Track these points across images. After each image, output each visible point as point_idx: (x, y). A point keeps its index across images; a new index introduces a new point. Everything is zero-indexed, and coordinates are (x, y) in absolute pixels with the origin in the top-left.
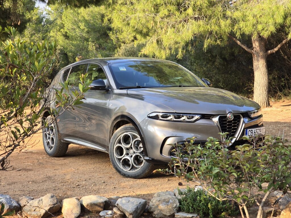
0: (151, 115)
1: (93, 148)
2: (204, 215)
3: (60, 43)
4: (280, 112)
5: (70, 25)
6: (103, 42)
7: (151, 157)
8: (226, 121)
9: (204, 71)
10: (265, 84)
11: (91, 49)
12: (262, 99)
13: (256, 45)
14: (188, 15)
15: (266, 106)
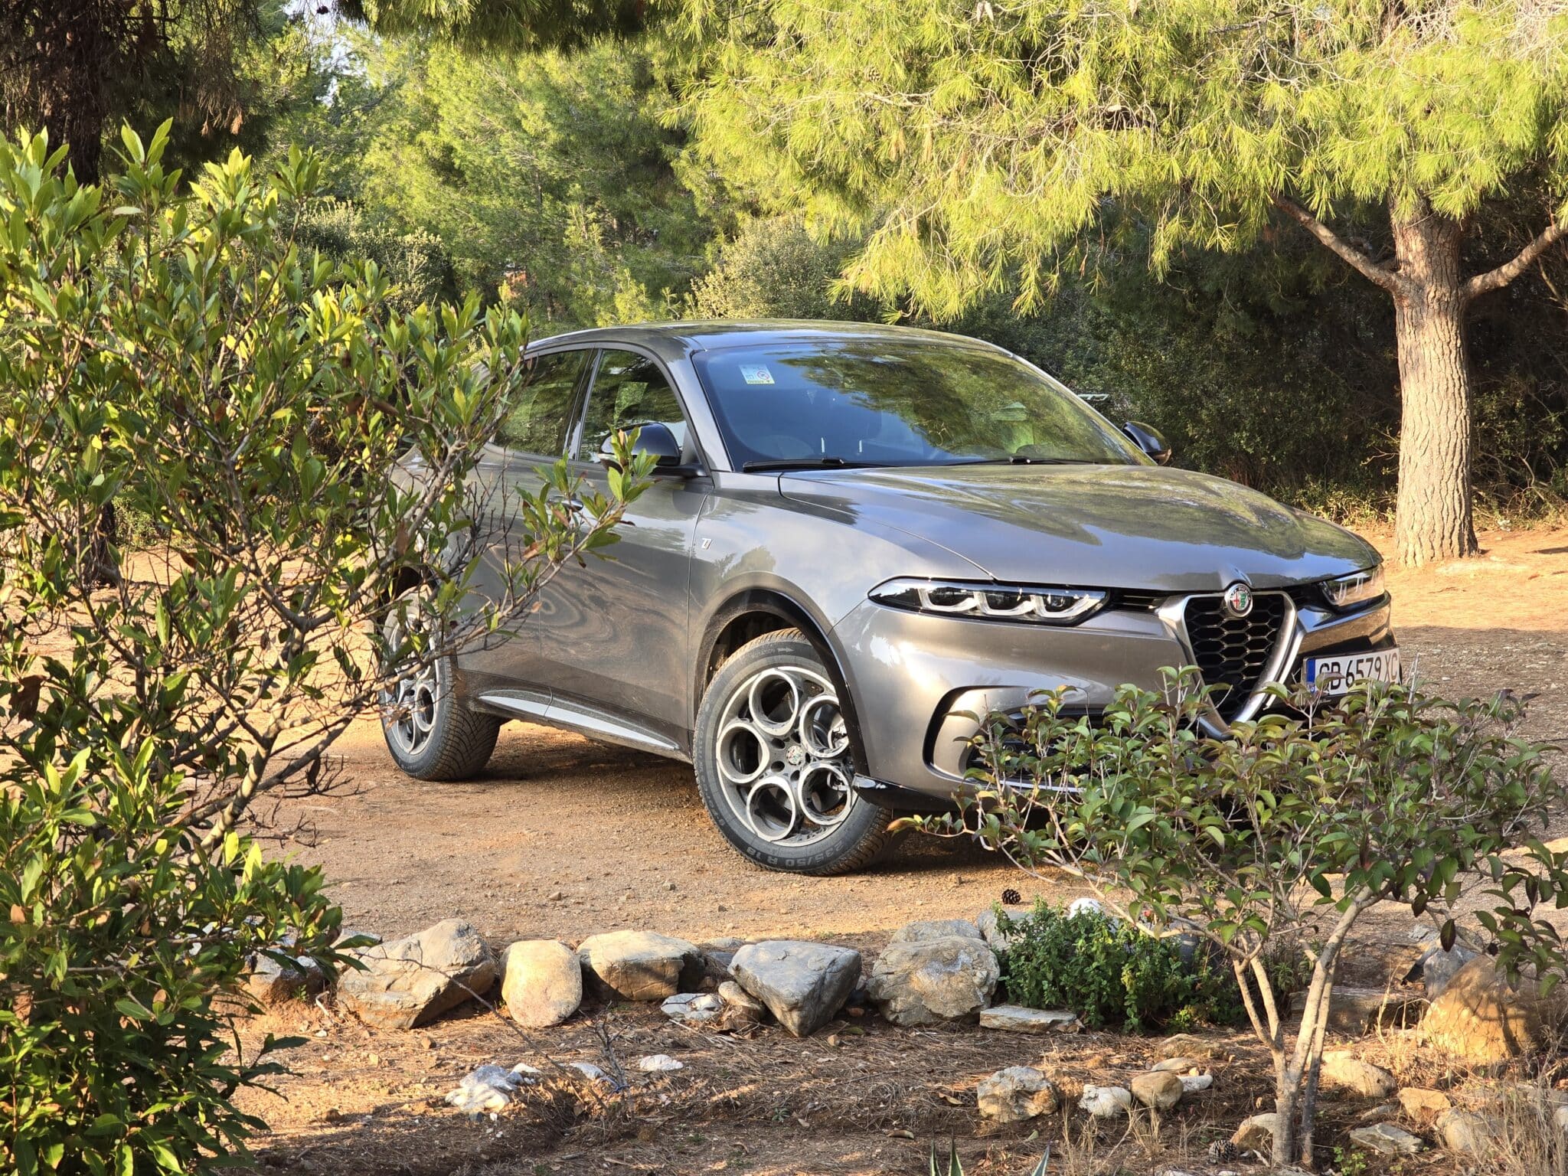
0: (885, 591)
1: (617, 737)
2: (1101, 1017)
3: (415, 204)
4: (1522, 583)
5: (470, 112)
6: (640, 201)
7: (884, 777)
8: (1217, 619)
9: (1159, 368)
10: (1453, 441)
11: (581, 241)
12: (1437, 516)
13: (1411, 248)
14: (1072, 101)
15: (1457, 552)
